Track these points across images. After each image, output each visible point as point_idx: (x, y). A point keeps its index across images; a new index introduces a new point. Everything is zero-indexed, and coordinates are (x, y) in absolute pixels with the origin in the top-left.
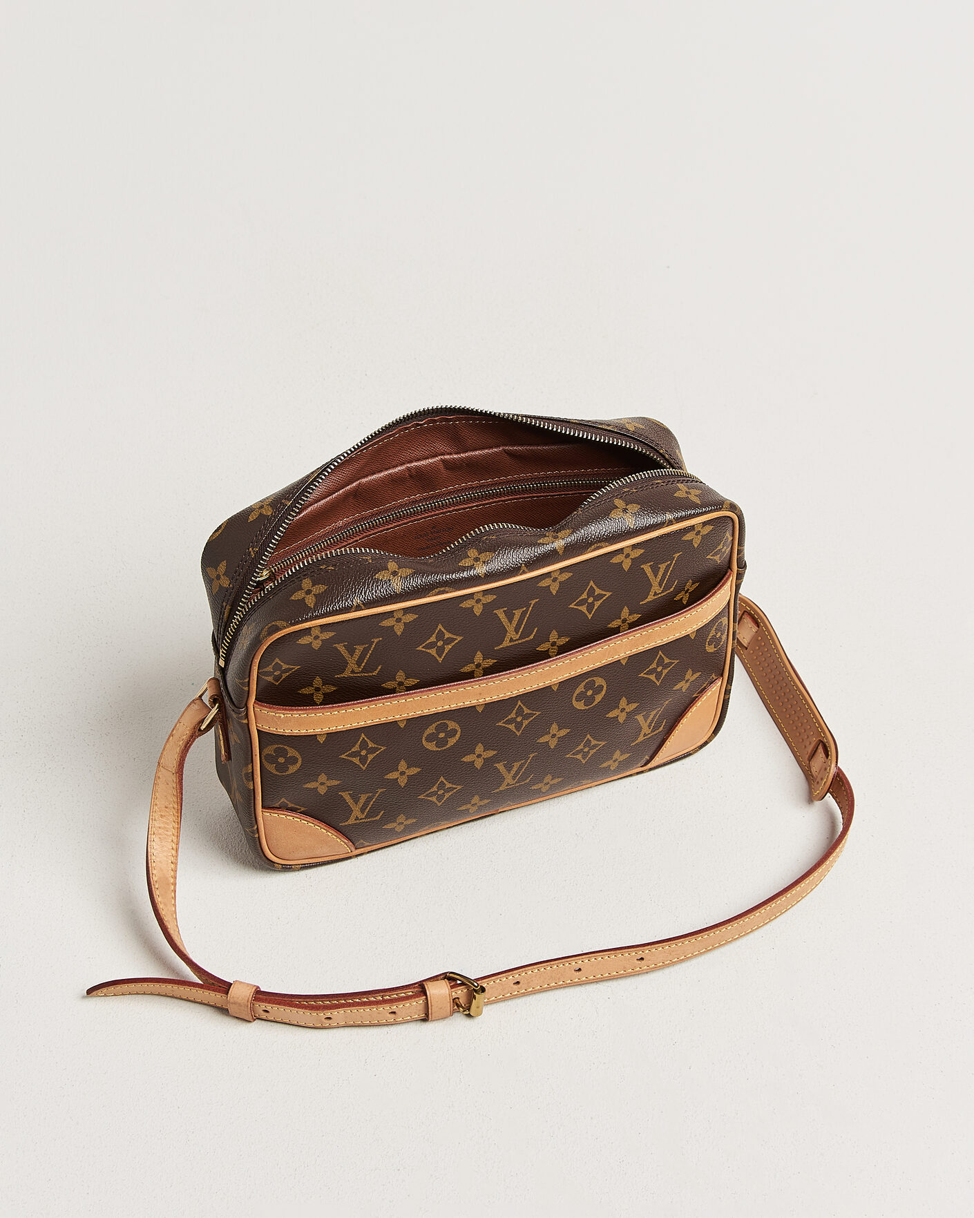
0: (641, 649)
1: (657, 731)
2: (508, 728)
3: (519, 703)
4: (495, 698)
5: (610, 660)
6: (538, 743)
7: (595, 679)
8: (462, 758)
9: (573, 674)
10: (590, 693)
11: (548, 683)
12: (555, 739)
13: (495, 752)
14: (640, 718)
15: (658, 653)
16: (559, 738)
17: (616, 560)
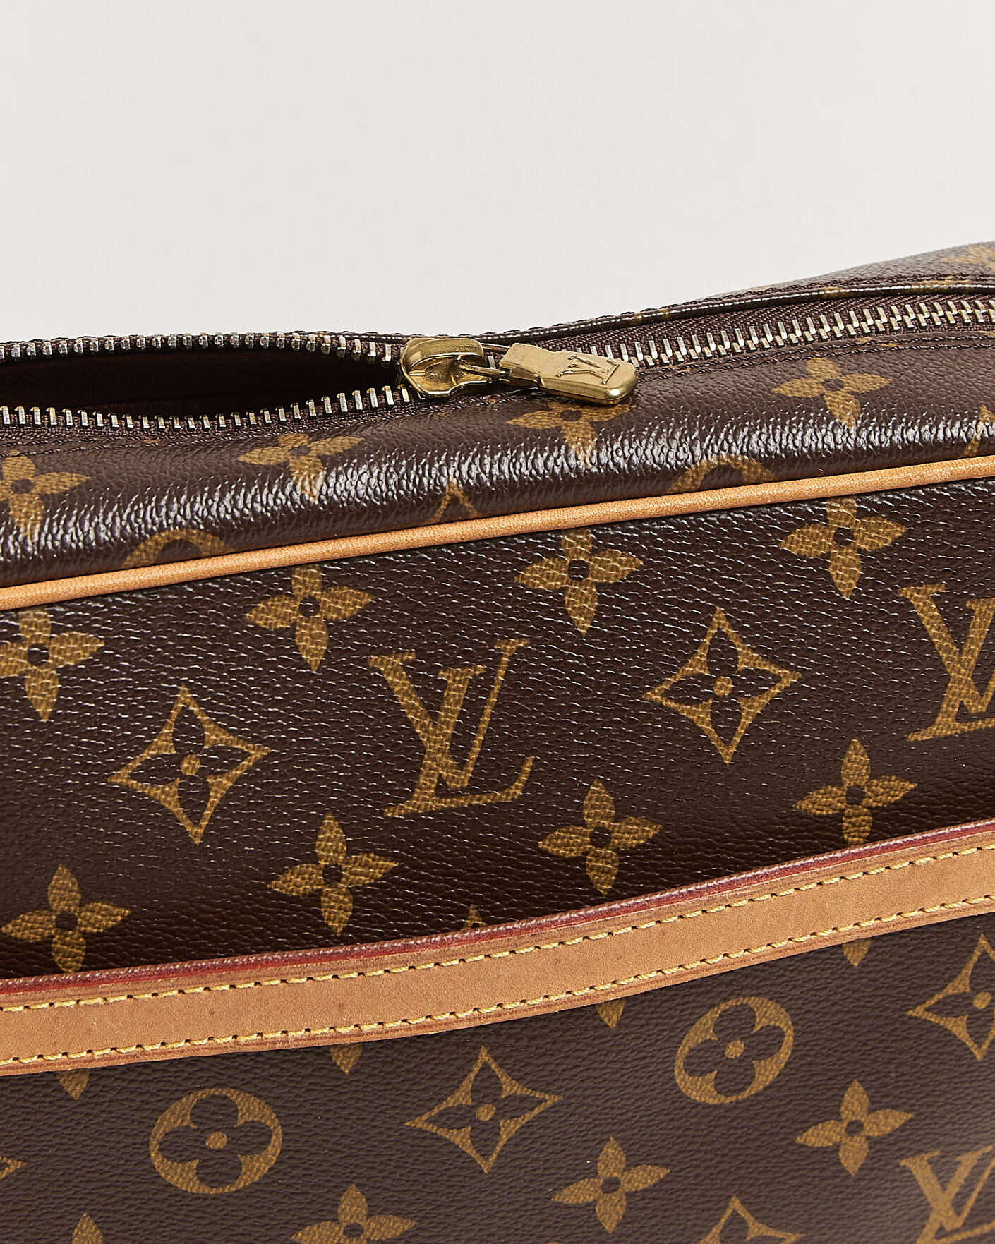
0: (914, 917)
1: (978, 1231)
2: (449, 1143)
3: (484, 1056)
4: (395, 1027)
5: (804, 941)
6: (557, 1206)
7: (753, 1002)
8: (295, 1231)
9: (673, 973)
10: (735, 1050)
11: (582, 995)
12: (615, 1198)
13: (408, 1225)
14: (920, 1169)
15: (974, 942)
16: (630, 1195)
17: (802, 543)
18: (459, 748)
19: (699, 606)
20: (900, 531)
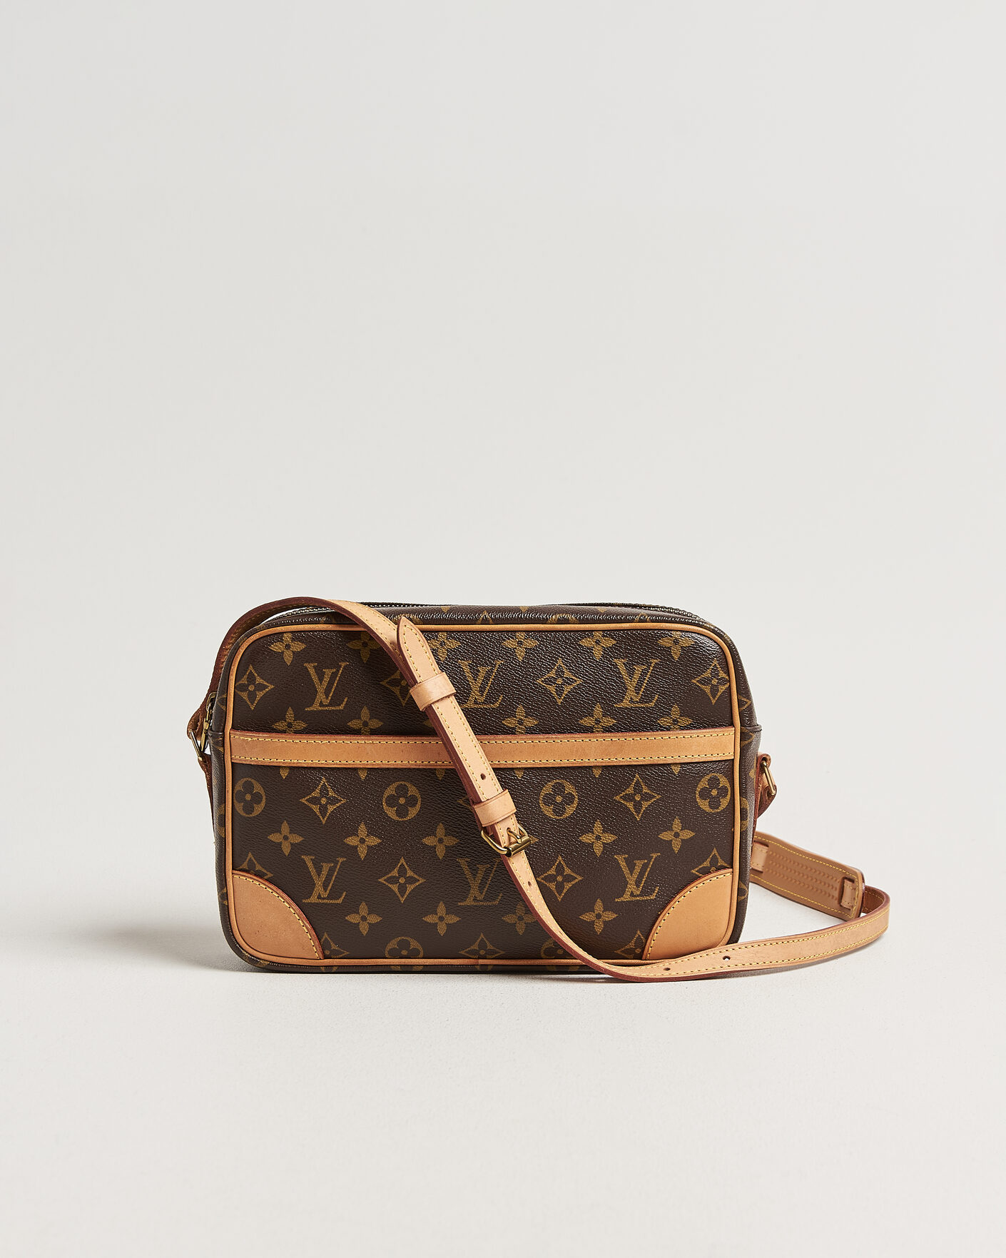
5: (579, 761)
8: (423, 838)
9: (538, 763)
17: (586, 643)
18: (482, 690)
19: (555, 657)
20: (615, 642)
